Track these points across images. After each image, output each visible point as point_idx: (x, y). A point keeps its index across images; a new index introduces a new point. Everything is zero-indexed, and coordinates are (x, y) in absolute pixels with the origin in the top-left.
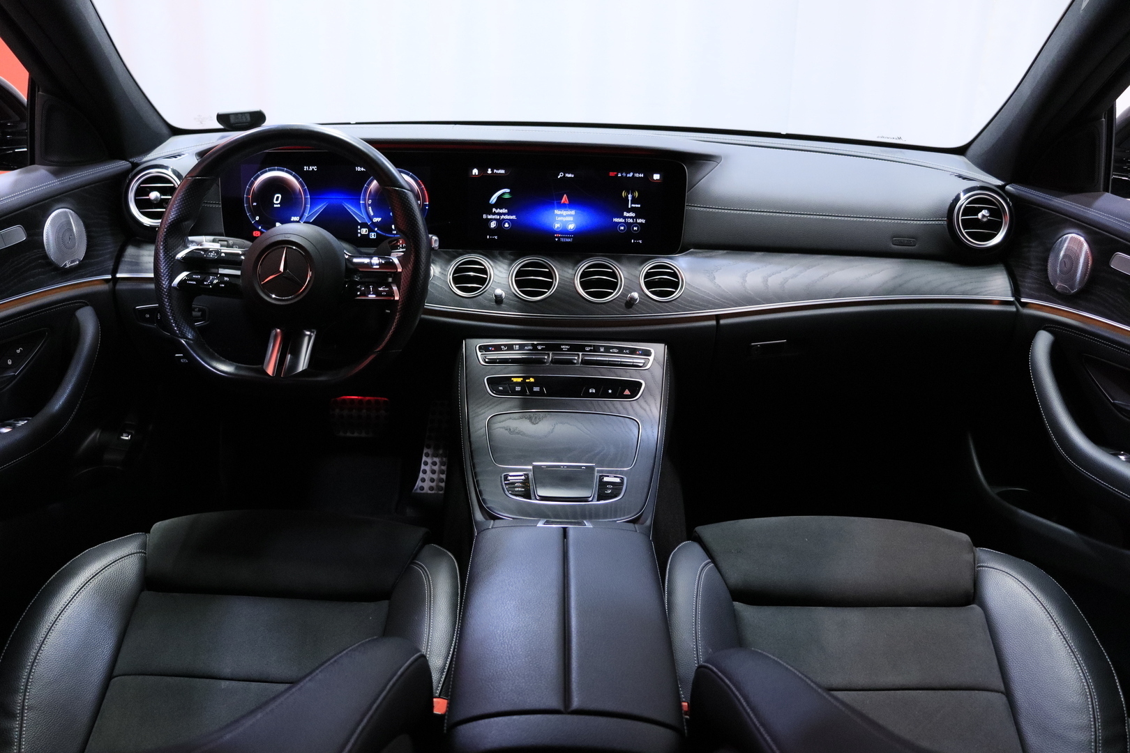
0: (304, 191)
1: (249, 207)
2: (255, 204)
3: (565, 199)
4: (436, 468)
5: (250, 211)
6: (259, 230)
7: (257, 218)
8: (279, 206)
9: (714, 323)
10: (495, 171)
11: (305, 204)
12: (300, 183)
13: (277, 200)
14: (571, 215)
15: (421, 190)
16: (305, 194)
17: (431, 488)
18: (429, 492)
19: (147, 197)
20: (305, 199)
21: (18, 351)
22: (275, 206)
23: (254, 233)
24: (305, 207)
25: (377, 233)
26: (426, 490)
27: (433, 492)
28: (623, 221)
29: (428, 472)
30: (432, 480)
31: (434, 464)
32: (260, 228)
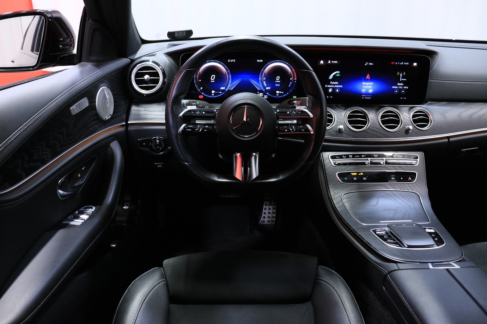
0: (228, 73)
1: (197, 82)
2: (200, 81)
3: (368, 76)
4: (271, 211)
5: (197, 84)
6: (202, 95)
7: (201, 88)
8: (214, 81)
9: (447, 140)
10: (332, 62)
11: (229, 80)
12: (226, 69)
13: (213, 78)
14: (370, 85)
15: (293, 72)
16: (229, 75)
17: (268, 221)
19: (143, 78)
20: (229, 77)
21: (83, 169)
22: (212, 81)
23: (200, 96)
24: (228, 82)
25: (268, 96)
26: (266, 222)
27: (269, 223)
28: (397, 87)
29: (267, 213)
30: (269, 217)
31: (270, 209)
32: (203, 93)
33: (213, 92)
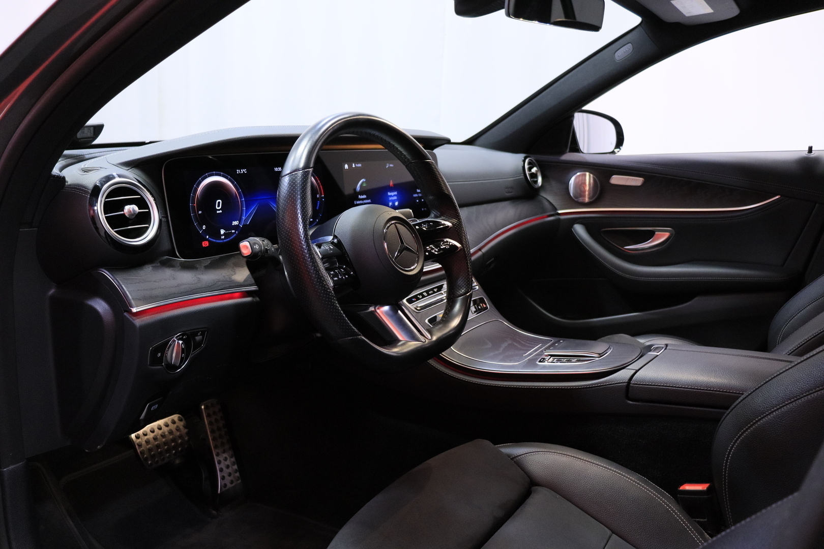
0: (239, 193)
1: (195, 216)
2: (200, 212)
4: (228, 462)
5: (197, 221)
6: (207, 240)
7: (204, 227)
8: (221, 211)
10: (357, 165)
11: (242, 207)
12: (235, 186)
13: (219, 204)
14: (395, 195)
16: (241, 198)
17: (232, 482)
18: (233, 485)
20: (241, 201)
22: (218, 212)
23: (203, 243)
24: (242, 210)
26: (229, 485)
27: (234, 484)
28: (417, 196)
29: (224, 469)
30: (230, 475)
31: (226, 459)
32: (207, 237)
33: (222, 232)
